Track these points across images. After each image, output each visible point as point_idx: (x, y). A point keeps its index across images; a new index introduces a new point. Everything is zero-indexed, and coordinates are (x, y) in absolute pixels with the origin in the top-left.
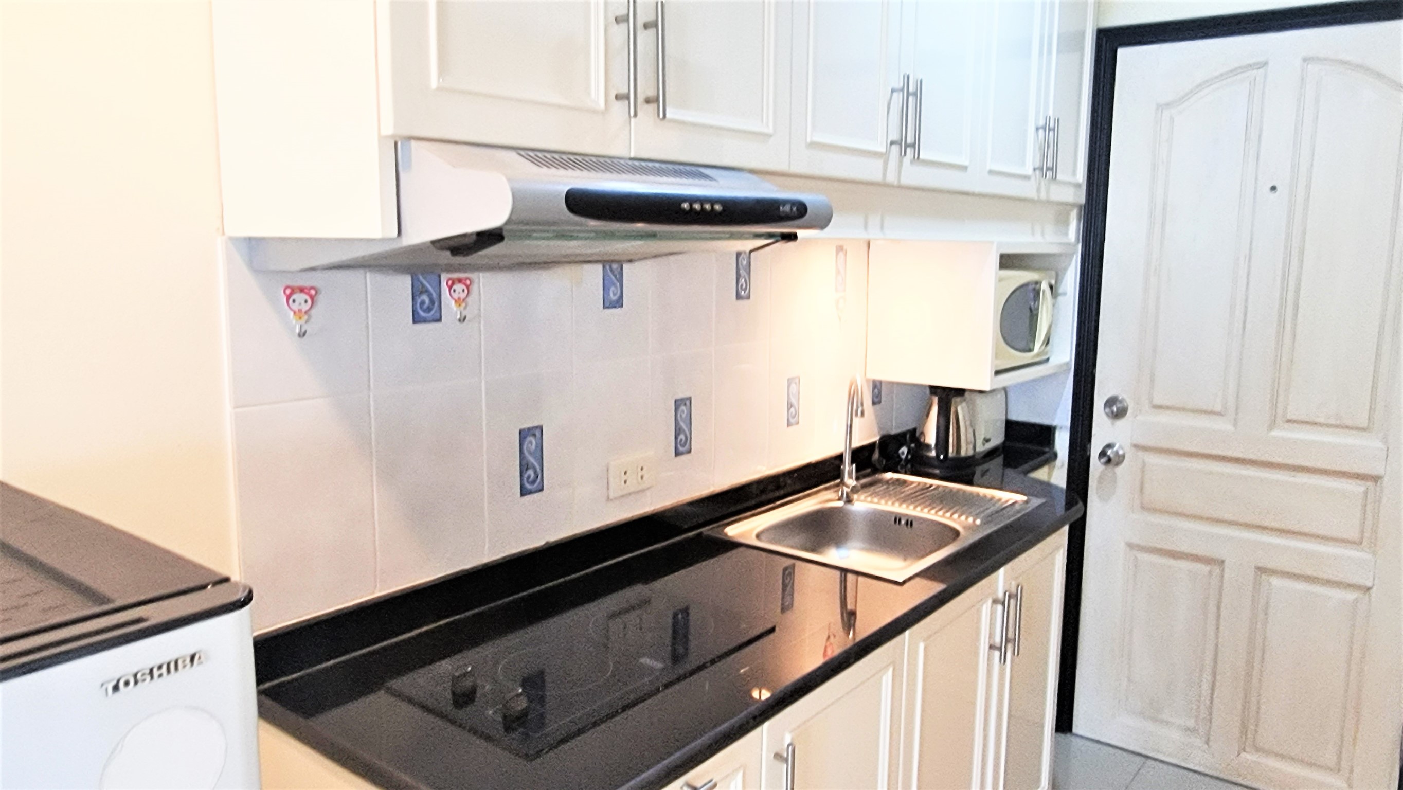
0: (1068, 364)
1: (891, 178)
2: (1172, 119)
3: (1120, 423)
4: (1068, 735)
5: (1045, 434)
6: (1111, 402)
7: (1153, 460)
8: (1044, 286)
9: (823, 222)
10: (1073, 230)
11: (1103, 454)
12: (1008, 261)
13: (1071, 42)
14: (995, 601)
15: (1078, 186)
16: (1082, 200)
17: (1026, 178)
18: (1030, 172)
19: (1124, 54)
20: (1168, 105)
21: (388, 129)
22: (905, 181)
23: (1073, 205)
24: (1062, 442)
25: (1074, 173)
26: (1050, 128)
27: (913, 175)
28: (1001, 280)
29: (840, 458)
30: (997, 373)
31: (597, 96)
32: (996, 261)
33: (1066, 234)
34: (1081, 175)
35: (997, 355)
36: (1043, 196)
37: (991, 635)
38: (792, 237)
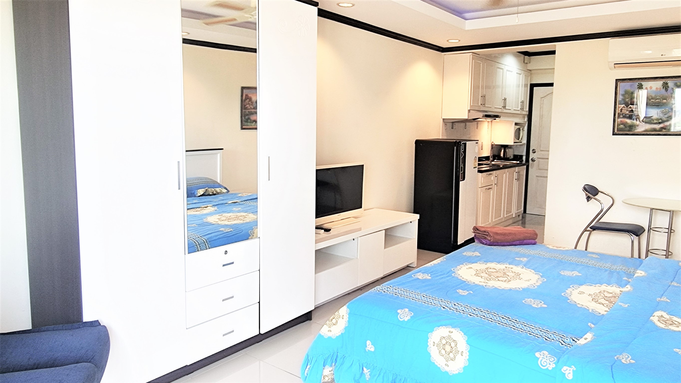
0: (525, 143)
1: (502, 111)
2: (543, 100)
3: (535, 154)
4: (525, 214)
5: (521, 156)
6: (533, 150)
7: (540, 160)
8: (521, 129)
9: (500, 117)
10: (526, 119)
11: (532, 159)
12: (516, 124)
13: (526, 85)
14: (516, 172)
15: (527, 111)
16: (528, 114)
17: (519, 110)
18: (519, 109)
19: (535, 88)
20: (543, 97)
21: (469, 109)
22: (504, 112)
23: (526, 115)
24: (524, 158)
25: (526, 109)
26: (522, 102)
27: (505, 111)
28: (515, 127)
29: (489, 157)
30: (514, 143)
31: (480, 104)
32: (514, 124)
33: (525, 120)
34: (527, 109)
35: (514, 139)
36: (521, 113)
37: (515, 178)
38: (495, 119)
